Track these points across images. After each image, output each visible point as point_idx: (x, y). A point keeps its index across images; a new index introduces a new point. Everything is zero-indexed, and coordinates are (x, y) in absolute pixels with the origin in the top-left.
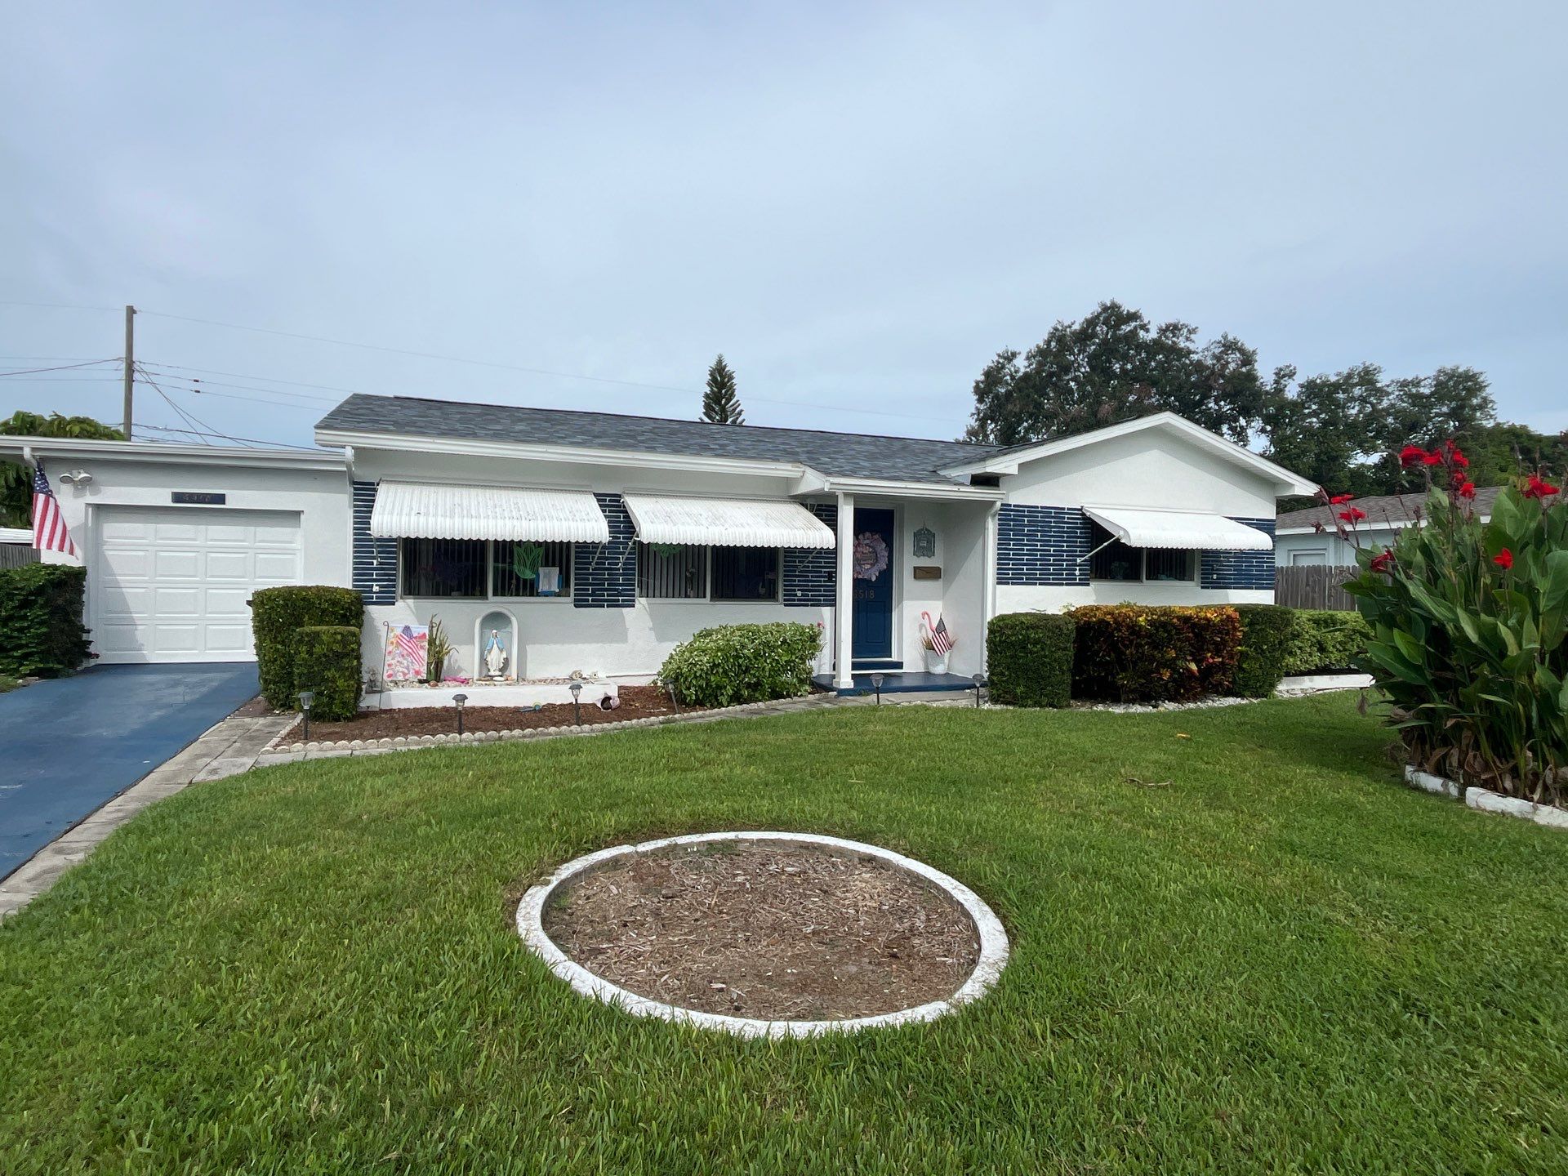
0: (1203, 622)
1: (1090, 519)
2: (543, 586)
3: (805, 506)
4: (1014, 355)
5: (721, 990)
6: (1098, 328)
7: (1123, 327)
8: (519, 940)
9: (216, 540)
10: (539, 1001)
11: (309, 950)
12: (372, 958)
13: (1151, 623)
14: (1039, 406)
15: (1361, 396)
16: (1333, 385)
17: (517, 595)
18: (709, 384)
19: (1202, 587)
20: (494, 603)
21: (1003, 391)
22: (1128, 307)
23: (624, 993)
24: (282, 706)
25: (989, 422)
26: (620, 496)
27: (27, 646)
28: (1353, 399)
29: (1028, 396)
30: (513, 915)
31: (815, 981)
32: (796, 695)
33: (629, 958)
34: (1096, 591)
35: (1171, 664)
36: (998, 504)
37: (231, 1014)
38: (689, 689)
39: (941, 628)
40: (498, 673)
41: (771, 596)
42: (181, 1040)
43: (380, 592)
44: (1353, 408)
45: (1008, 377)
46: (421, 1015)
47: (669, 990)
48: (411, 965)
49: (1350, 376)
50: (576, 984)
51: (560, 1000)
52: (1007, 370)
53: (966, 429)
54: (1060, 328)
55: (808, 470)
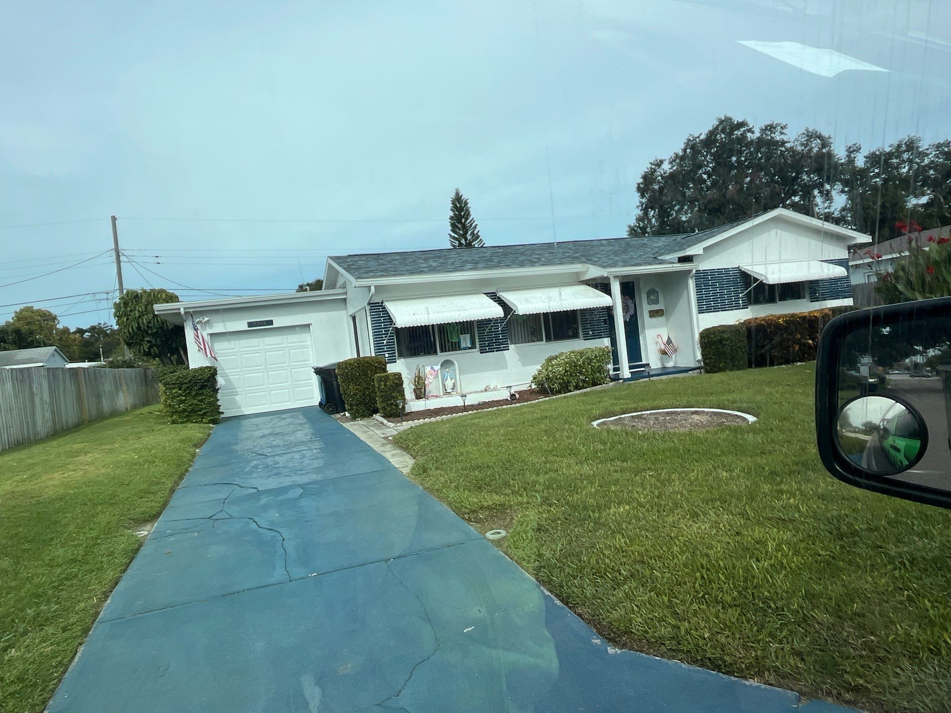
0: (813, 318)
1: (744, 272)
2: (463, 345)
3: (589, 285)
4: (662, 162)
6: (718, 136)
7: (735, 133)
9: (269, 345)
13: (786, 322)
14: (684, 194)
15: (909, 158)
16: (888, 153)
17: (453, 351)
18: (452, 210)
19: (811, 301)
20: (442, 357)
21: (656, 187)
22: (737, 118)
25: (650, 210)
26: (495, 293)
27: (205, 409)
28: (904, 162)
29: (675, 188)
32: (604, 383)
34: (751, 310)
35: (798, 342)
36: (694, 271)
38: (553, 385)
39: (669, 341)
40: (451, 391)
41: (575, 336)
43: (389, 357)
44: (904, 167)
45: (660, 178)
49: (899, 146)
52: (659, 173)
53: (635, 218)
54: (692, 139)
55: (591, 266)
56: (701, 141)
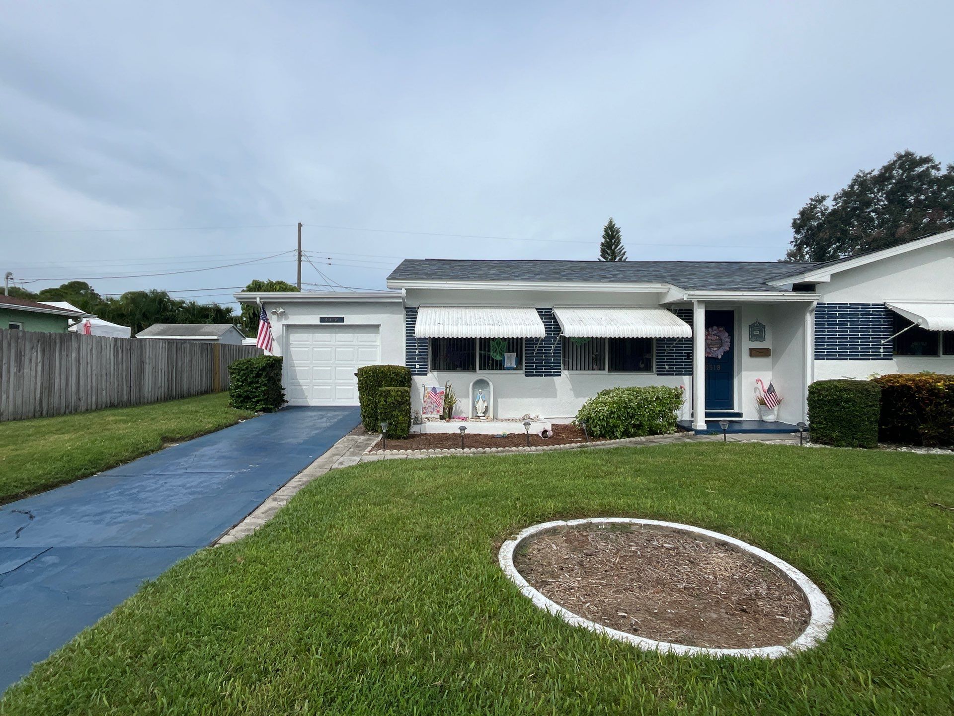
1: (891, 311)
2: (507, 365)
3: (670, 310)
4: (824, 198)
5: (624, 617)
6: (894, 172)
7: (916, 169)
8: (501, 570)
9: (341, 341)
10: (514, 607)
11: (391, 563)
12: (423, 571)
13: (949, 387)
14: (845, 232)
17: (493, 369)
18: (604, 237)
20: (480, 374)
21: (815, 224)
22: (920, 154)
23: (564, 610)
24: (372, 430)
25: (805, 246)
26: (551, 309)
27: (258, 396)
29: (836, 226)
30: (497, 555)
31: (687, 620)
32: (666, 433)
33: (565, 589)
34: (897, 363)
36: (815, 304)
37: (355, 592)
38: (595, 427)
39: (771, 390)
40: (482, 415)
41: (647, 368)
42: (333, 602)
43: (420, 368)
45: (819, 214)
46: (449, 606)
47: (591, 613)
48: (443, 577)
50: (535, 601)
51: (526, 609)
52: (818, 209)
53: (786, 252)
54: (862, 175)
55: (673, 287)
56: (874, 177)
